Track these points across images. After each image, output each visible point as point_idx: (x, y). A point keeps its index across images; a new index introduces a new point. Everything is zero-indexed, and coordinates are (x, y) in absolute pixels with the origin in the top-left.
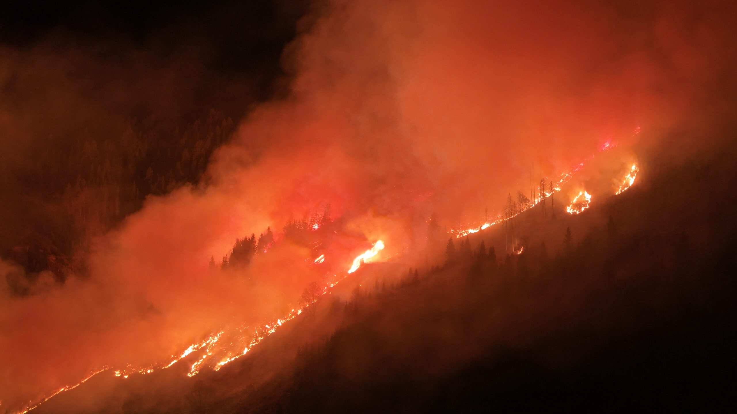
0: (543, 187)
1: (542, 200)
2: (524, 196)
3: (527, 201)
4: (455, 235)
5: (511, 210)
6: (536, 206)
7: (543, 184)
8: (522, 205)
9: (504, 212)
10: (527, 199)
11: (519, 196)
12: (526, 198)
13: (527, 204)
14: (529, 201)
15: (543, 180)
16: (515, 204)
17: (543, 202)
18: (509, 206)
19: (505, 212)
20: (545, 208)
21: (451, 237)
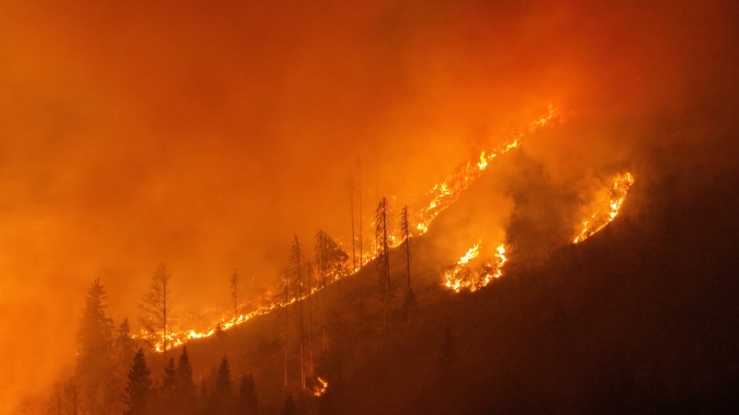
0: (383, 223)
1: (381, 255)
2: (333, 244)
3: (342, 258)
4: (150, 343)
5: (299, 281)
6: (365, 270)
7: (384, 214)
8: (329, 267)
9: (282, 285)
10: (340, 250)
11: (322, 243)
12: (338, 248)
13: (342, 263)
14: (347, 257)
15: (383, 204)
16: (309, 264)
17: (383, 260)
18: (295, 270)
19: (284, 287)
20: (387, 275)
21: (141, 349)
